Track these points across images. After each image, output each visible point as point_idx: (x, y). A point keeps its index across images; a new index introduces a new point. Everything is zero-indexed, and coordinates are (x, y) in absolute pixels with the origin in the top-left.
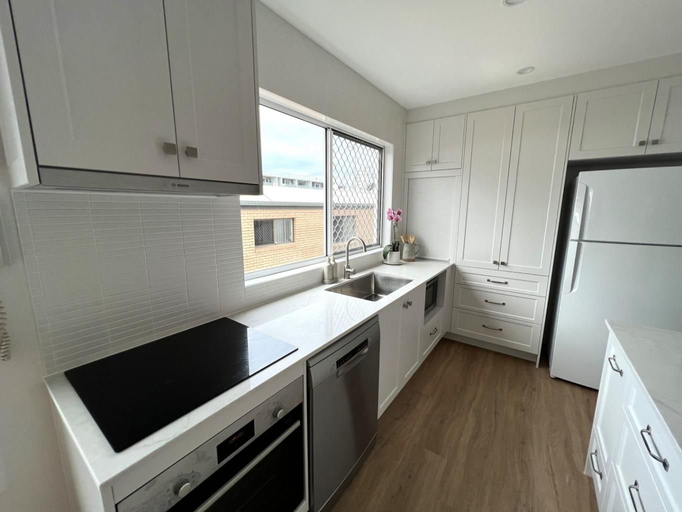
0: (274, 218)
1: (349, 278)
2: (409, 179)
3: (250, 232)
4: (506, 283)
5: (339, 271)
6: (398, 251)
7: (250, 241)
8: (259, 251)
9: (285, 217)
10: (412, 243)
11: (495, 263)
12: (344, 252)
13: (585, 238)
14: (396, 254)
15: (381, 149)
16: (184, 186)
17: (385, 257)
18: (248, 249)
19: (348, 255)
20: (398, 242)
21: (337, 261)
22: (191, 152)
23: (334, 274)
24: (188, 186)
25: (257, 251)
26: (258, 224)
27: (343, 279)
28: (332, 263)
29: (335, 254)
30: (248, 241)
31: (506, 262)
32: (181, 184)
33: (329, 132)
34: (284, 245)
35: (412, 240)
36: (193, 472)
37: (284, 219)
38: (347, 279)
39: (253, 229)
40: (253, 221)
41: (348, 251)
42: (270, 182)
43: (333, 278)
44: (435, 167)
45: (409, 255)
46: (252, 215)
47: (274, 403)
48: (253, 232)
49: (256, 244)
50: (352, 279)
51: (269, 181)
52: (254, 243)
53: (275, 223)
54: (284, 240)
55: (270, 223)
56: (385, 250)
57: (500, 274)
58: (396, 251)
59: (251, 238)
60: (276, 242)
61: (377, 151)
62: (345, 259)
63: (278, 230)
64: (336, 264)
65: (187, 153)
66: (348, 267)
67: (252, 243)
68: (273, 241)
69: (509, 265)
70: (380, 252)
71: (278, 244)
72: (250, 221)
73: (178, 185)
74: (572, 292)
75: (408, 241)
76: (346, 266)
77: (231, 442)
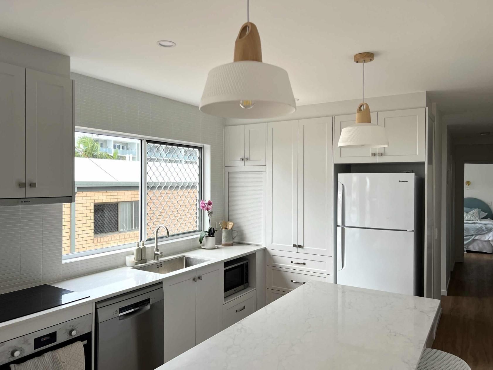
0: (119, 201)
1: (158, 260)
2: (229, 172)
3: (89, 218)
4: (304, 264)
5: (149, 254)
6: (214, 236)
7: (89, 228)
8: (99, 241)
9: (133, 200)
10: (230, 229)
11: (295, 246)
12: (154, 239)
13: (346, 224)
14: (211, 240)
15: (200, 148)
16: (27, 202)
17: (201, 241)
18: (84, 239)
19: (157, 242)
20: (214, 229)
21: (147, 246)
22: (33, 185)
23: (143, 256)
24: (29, 202)
25: (96, 241)
26: (99, 208)
27: (153, 261)
28: (141, 247)
29: (148, 240)
30: (85, 229)
31: (302, 245)
32: (26, 201)
33: (144, 143)
34: (132, 233)
35: (230, 226)
36: (21, 348)
37: (132, 201)
38: (156, 260)
39: (93, 214)
40: (93, 205)
41: (157, 238)
42: (128, 149)
43: (142, 260)
44: (247, 163)
45: (226, 241)
46: (92, 198)
47: (70, 326)
48: (93, 218)
49: (95, 233)
50: (160, 260)
51: (125, 147)
52: (93, 231)
53: (121, 207)
54: (132, 227)
55: (115, 206)
56: (201, 236)
57: (298, 255)
58: (211, 237)
59: (89, 225)
60: (121, 230)
61: (197, 150)
62: (155, 245)
63: (124, 214)
64: (145, 248)
65: (30, 185)
66: (157, 250)
67: (90, 231)
68: (117, 229)
69: (304, 247)
70: (196, 238)
71: (124, 232)
72: (89, 205)
73: (24, 202)
74: (343, 269)
75: (227, 227)
76: (155, 249)
77: (42, 340)
